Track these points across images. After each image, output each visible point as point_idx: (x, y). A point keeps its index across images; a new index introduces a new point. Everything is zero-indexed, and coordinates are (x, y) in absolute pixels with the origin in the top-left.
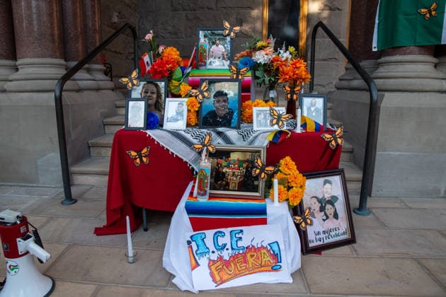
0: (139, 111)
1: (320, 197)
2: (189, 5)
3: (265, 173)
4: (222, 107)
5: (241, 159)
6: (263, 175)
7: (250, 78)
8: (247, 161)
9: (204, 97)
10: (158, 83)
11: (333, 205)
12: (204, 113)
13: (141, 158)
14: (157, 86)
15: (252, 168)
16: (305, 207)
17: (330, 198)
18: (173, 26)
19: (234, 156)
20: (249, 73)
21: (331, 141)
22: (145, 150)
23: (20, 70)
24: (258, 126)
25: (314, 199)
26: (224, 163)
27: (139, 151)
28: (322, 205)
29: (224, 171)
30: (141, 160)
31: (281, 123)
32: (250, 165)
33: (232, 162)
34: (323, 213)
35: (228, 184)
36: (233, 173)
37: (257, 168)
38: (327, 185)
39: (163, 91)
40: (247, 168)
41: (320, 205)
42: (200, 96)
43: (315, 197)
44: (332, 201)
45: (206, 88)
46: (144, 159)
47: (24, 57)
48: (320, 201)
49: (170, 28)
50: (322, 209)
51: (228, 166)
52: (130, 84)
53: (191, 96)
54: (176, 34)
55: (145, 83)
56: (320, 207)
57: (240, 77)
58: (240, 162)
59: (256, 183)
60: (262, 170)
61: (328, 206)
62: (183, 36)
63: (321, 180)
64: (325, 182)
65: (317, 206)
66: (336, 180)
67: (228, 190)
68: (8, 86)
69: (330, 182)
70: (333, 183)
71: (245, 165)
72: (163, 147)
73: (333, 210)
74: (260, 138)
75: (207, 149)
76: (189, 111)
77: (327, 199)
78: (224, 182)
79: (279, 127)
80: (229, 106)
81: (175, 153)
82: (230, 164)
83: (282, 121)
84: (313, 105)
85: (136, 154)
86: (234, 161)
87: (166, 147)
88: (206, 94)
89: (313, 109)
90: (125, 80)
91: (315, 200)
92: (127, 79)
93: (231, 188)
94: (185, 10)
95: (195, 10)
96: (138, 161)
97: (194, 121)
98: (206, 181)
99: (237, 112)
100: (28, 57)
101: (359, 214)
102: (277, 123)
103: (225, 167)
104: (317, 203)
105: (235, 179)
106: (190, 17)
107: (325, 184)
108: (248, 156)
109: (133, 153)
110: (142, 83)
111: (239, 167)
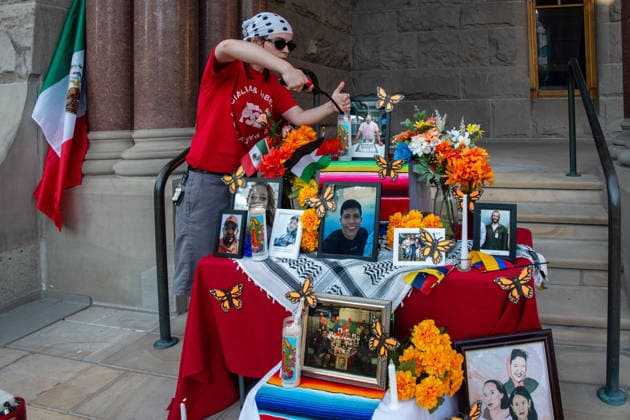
0: (234, 230)
1: (503, 381)
2: (421, 24)
3: (386, 348)
4: (352, 224)
5: (353, 319)
6: (383, 350)
7: (407, 175)
8: (362, 324)
9: (326, 209)
10: (271, 184)
11: (527, 396)
12: (327, 234)
13: (230, 299)
14: (269, 188)
15: (369, 337)
16: (472, 400)
17: (522, 384)
18: (401, 53)
19: (345, 315)
20: (406, 168)
21: (511, 290)
22: (235, 289)
23: (136, 145)
24: (400, 260)
25: (490, 384)
26: (330, 325)
27: (227, 291)
28: (506, 395)
29: (329, 337)
30: (231, 304)
31: (436, 254)
32: (367, 333)
33: (341, 324)
34: (508, 410)
35: (333, 359)
36: (342, 342)
37: (376, 338)
38: (519, 360)
39: (276, 196)
40: (362, 335)
41: (502, 396)
42: (322, 208)
43: (494, 382)
44: (525, 390)
45: (331, 196)
46: (236, 302)
47: (140, 128)
48: (501, 388)
49: (396, 55)
50: (506, 403)
51: (335, 331)
52: (233, 186)
53: (309, 207)
54: (404, 62)
55: (253, 183)
56: (502, 400)
57: (392, 174)
58: (354, 325)
59: (374, 361)
60: (382, 342)
61: (518, 399)
62: (416, 65)
63: (507, 351)
64: (515, 354)
65: (496, 397)
66: (536, 350)
67: (333, 369)
68: (118, 166)
69: (524, 355)
70: (530, 356)
71: (359, 331)
72: (259, 288)
73: (527, 406)
74: (397, 280)
75: (306, 300)
76: (304, 230)
77: (517, 385)
78: (328, 356)
79: (434, 260)
80: (362, 225)
81: (275, 298)
82: (337, 326)
83: (439, 251)
84: (494, 220)
85: (223, 294)
86: (344, 321)
87: (262, 287)
88: (330, 205)
89: (495, 227)
90: (228, 178)
91: (493, 387)
92: (230, 178)
93: (337, 366)
94: (415, 29)
95: (430, 30)
96: (226, 304)
97: (312, 245)
98: (291, 357)
99: (372, 233)
100: (144, 128)
101: (606, 402)
102: (431, 254)
103: (331, 330)
104: (497, 392)
105: (344, 351)
106: (424, 39)
107: (513, 357)
108: (365, 316)
109: (220, 294)
110: (250, 184)
111: (351, 333)
